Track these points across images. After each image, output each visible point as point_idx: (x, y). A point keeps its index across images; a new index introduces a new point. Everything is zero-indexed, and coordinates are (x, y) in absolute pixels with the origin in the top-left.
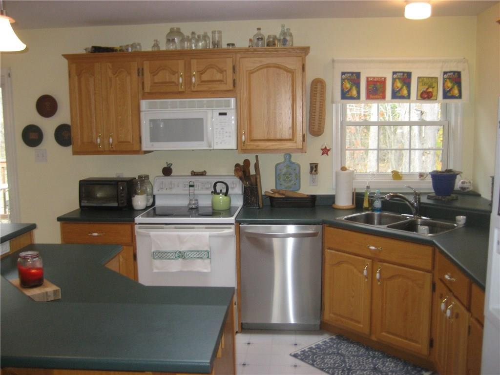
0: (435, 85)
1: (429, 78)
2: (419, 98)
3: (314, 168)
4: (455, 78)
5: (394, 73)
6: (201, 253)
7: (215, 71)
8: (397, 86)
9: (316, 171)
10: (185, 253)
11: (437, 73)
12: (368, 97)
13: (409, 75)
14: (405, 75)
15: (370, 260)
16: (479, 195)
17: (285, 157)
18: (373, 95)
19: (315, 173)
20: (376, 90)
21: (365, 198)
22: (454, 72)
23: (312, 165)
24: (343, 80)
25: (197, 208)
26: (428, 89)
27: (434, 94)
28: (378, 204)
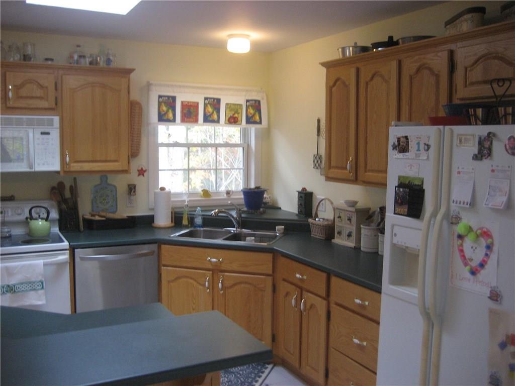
0: (240, 111)
1: (235, 105)
2: (227, 122)
3: (132, 189)
4: (256, 105)
5: (206, 99)
6: (34, 284)
7: (35, 86)
8: (208, 111)
9: (134, 192)
10: (14, 286)
11: (241, 101)
12: (183, 120)
13: (219, 100)
14: (215, 101)
15: (211, 272)
16: (280, 208)
17: (101, 179)
18: (188, 118)
19: (134, 194)
20: (190, 114)
21: (184, 216)
22: (256, 101)
23: (131, 186)
24: (160, 104)
25: (10, 236)
26: (234, 114)
27: (239, 119)
28: (199, 221)
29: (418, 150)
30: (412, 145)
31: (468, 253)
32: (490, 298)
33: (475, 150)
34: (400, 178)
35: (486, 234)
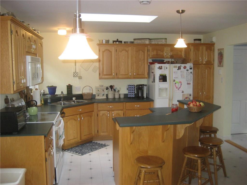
21: (42, 100)
29: (165, 69)
30: (163, 68)
31: (177, 86)
32: (182, 93)
33: (178, 68)
34: (160, 74)
35: (181, 82)
